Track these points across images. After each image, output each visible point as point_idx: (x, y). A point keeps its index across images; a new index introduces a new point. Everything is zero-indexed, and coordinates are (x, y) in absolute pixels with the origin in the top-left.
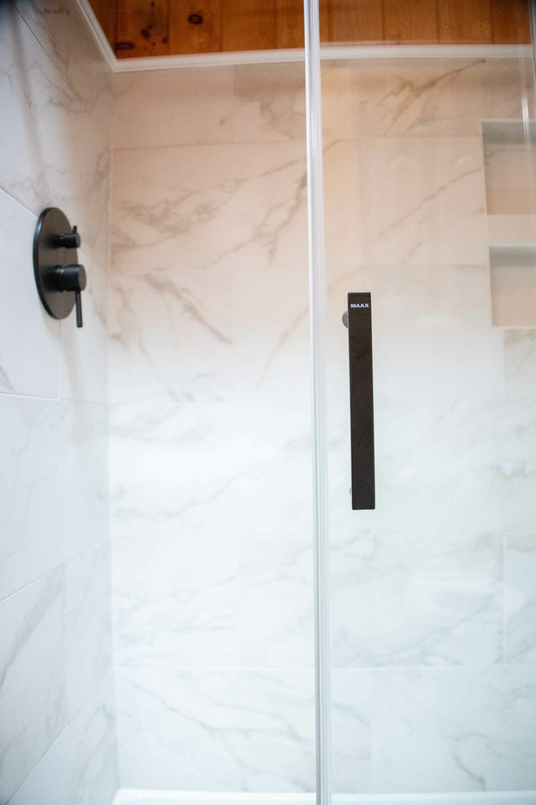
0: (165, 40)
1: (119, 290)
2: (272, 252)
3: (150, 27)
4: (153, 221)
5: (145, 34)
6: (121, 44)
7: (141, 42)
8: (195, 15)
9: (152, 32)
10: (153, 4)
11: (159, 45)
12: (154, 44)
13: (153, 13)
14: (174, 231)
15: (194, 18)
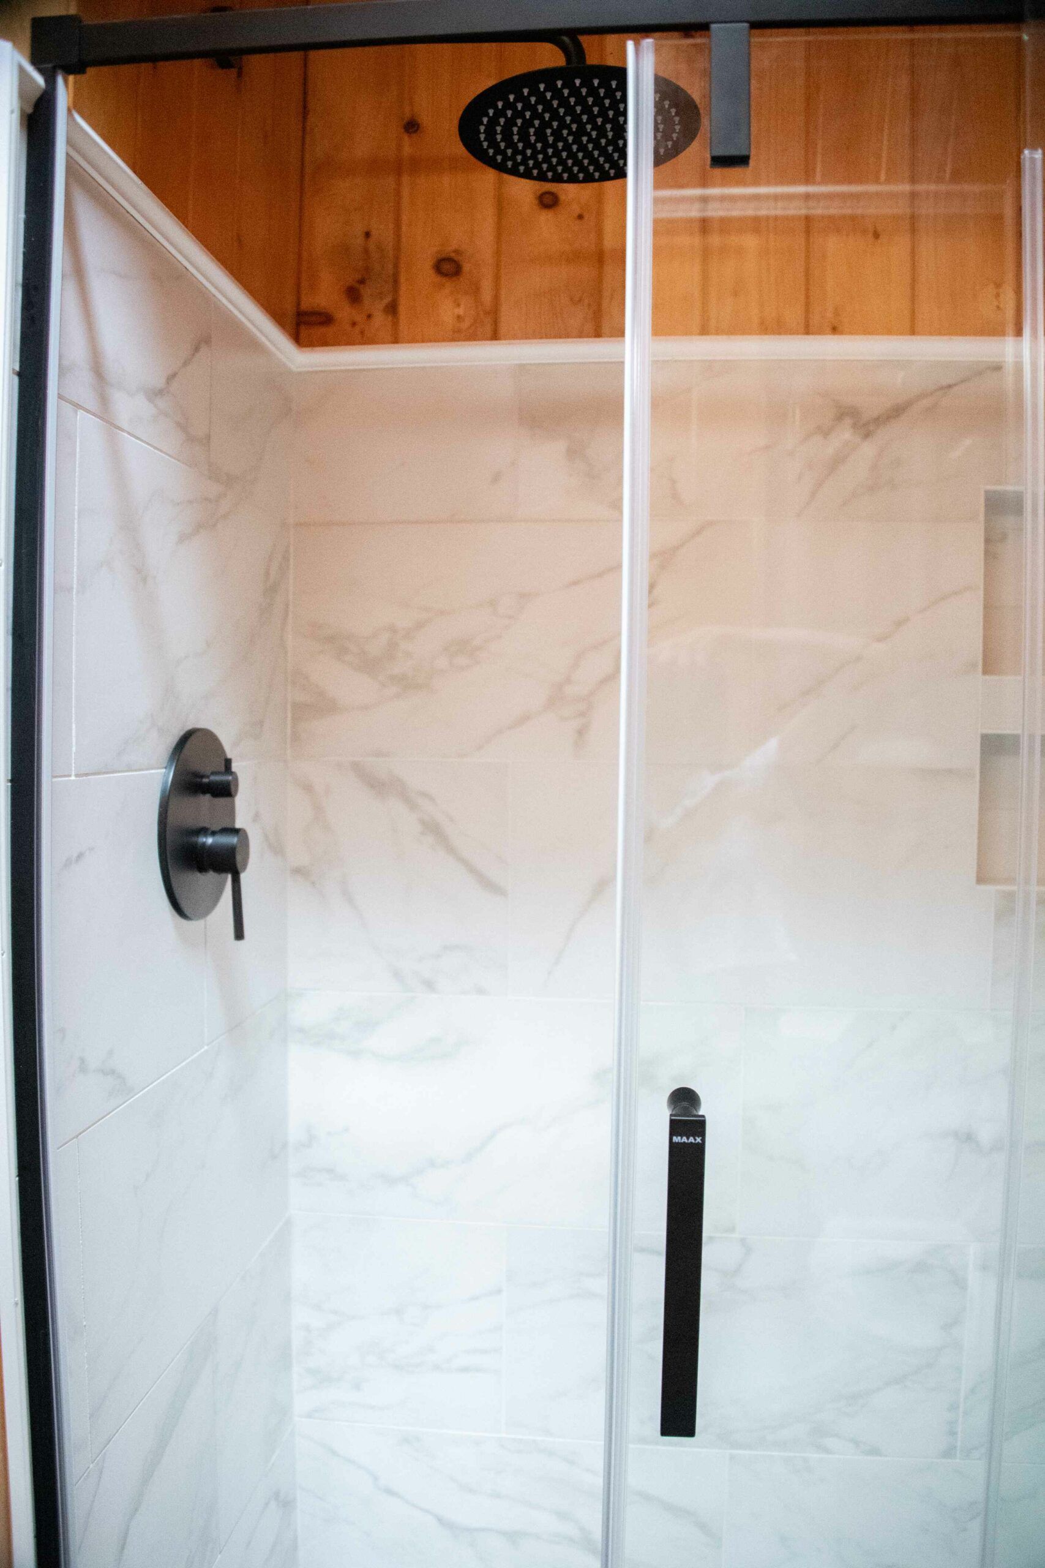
0: (392, 309)
1: (308, 788)
2: (581, 732)
3: (362, 282)
4: (369, 665)
5: (353, 295)
6: (306, 314)
7: (344, 312)
8: (449, 260)
9: (366, 292)
10: (367, 235)
11: (380, 319)
12: (369, 316)
13: (366, 251)
14: (407, 684)
15: (446, 267)
